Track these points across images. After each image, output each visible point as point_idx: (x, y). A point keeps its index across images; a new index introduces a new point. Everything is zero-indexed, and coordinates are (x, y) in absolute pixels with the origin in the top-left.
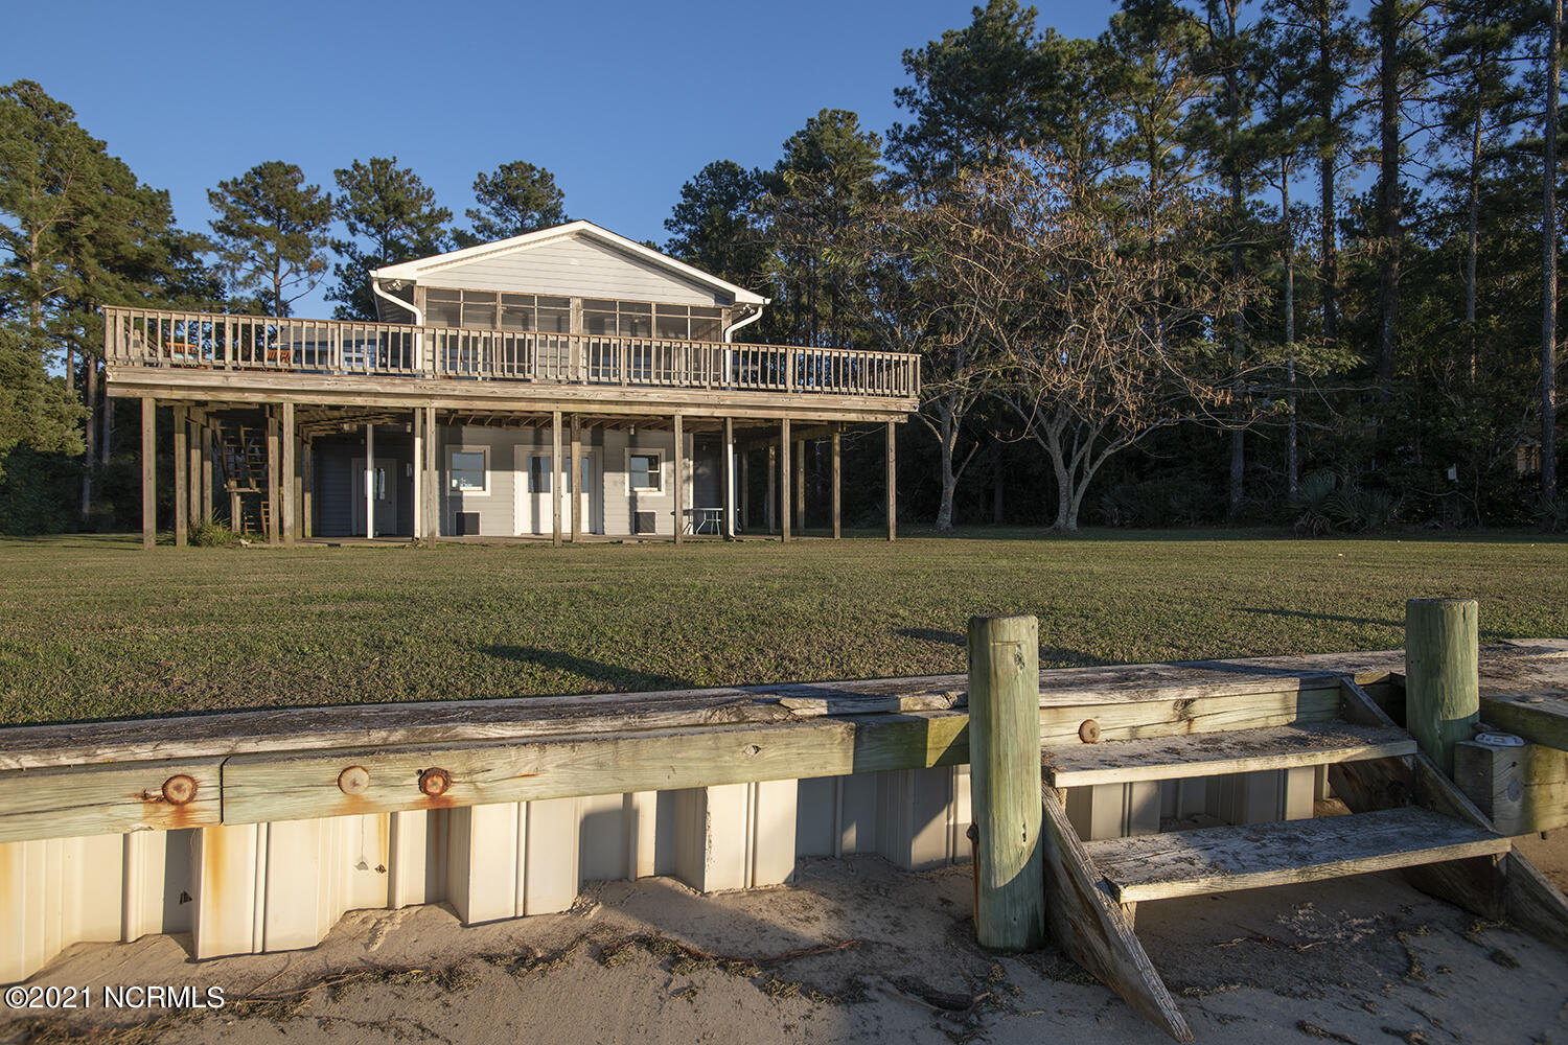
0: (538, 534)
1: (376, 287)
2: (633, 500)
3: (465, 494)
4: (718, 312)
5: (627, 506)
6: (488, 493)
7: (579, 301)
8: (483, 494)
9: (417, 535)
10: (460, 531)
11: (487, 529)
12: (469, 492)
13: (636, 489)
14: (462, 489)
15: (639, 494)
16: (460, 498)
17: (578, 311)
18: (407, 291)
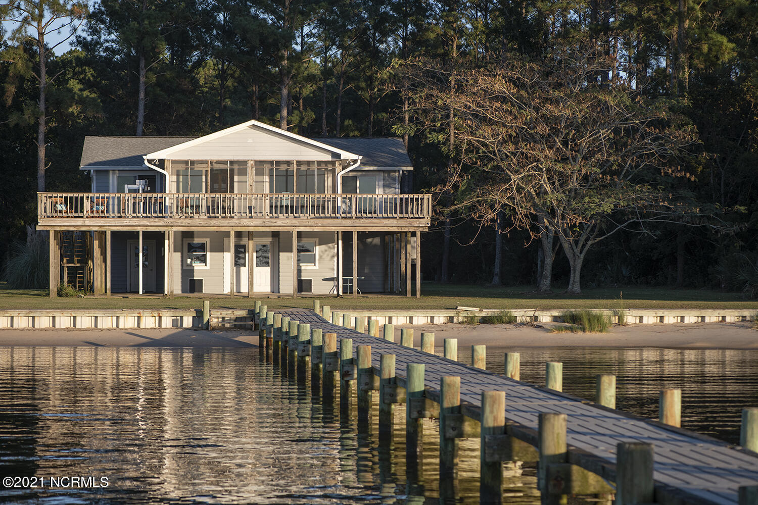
0: (240, 292)
1: (146, 162)
2: (299, 271)
3: (195, 268)
4: (333, 163)
5: (296, 276)
6: (208, 267)
7: (253, 162)
8: (205, 268)
9: (166, 292)
10: (192, 290)
11: (207, 289)
12: (198, 266)
13: (301, 264)
14: (193, 265)
15: (303, 268)
16: (192, 271)
17: (252, 168)
18: (161, 163)
